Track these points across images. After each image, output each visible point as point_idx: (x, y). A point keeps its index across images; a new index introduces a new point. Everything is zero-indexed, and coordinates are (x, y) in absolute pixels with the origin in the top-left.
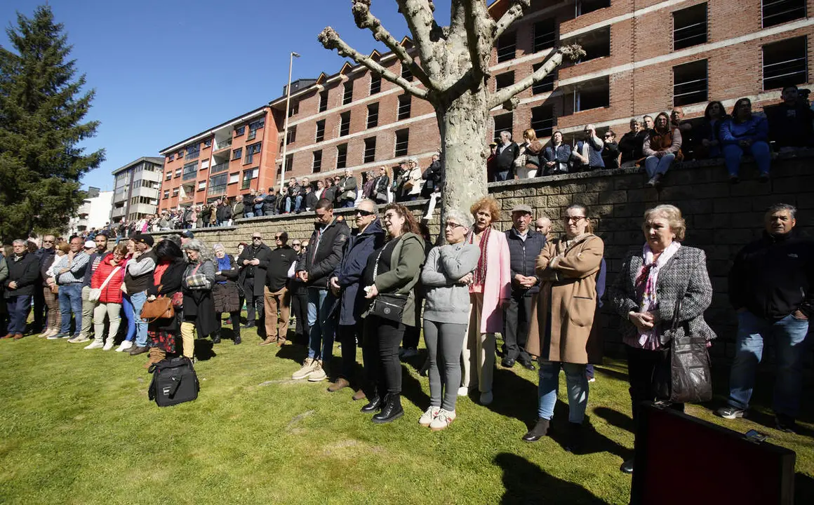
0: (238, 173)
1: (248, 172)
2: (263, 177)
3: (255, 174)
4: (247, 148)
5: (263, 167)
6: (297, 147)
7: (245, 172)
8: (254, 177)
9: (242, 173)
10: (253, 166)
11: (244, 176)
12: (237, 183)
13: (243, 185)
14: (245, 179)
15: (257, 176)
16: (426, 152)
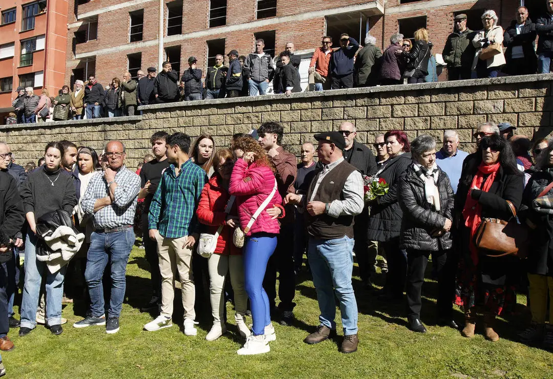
0: (12, 44)
1: (29, 43)
2: (52, 49)
3: (40, 44)
4: (23, 9)
5: (52, 35)
6: (104, 6)
7: (23, 43)
8: (37, 49)
9: (18, 44)
10: (35, 33)
11: (22, 49)
12: (12, 57)
13: (21, 61)
14: (24, 51)
15: (43, 47)
16: (306, 12)
